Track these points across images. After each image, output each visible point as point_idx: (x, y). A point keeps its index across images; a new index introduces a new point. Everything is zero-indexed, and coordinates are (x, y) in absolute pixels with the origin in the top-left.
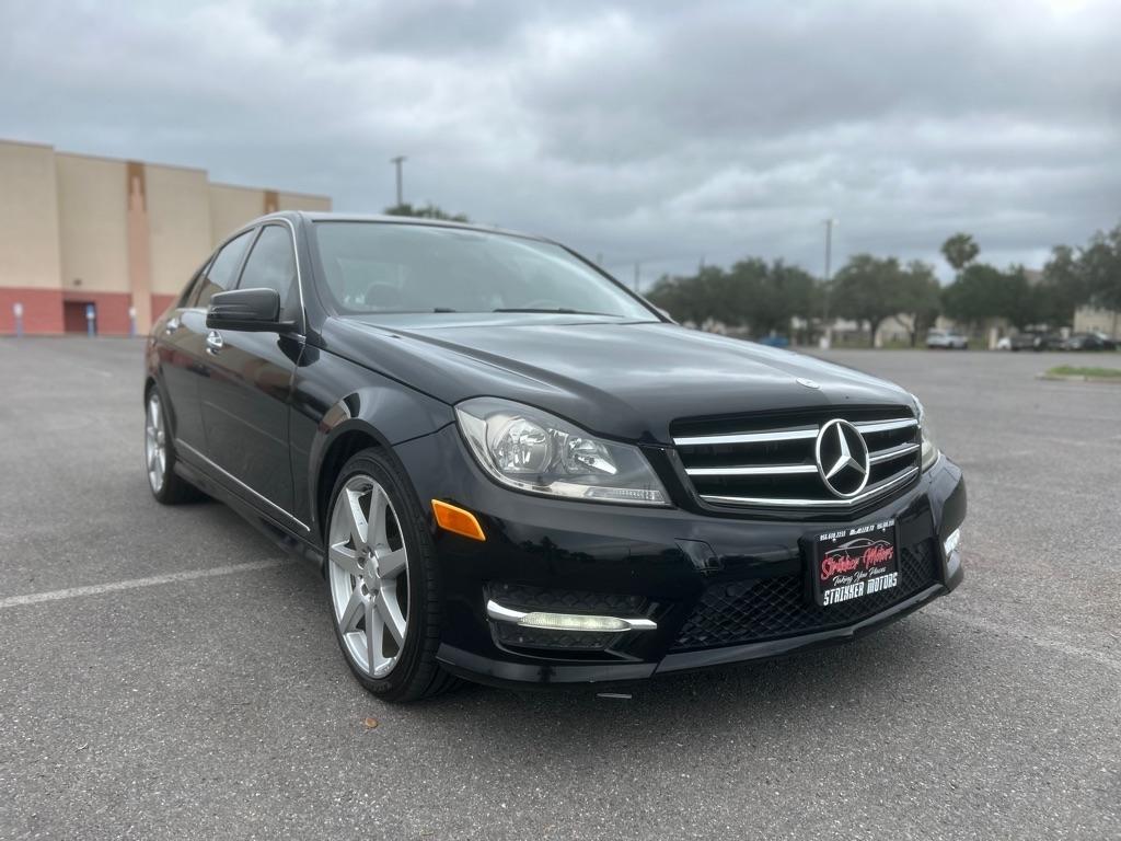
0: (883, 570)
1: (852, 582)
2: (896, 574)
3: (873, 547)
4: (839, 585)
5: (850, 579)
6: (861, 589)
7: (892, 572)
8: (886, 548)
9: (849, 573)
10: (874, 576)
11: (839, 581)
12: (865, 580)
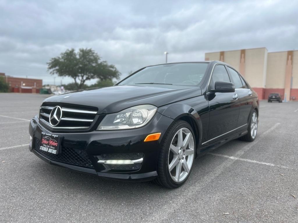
0: (54, 148)
1: (46, 147)
2: (56, 151)
3: (52, 140)
4: (44, 146)
5: (46, 146)
6: (47, 150)
7: (56, 150)
8: (55, 142)
9: (46, 144)
10: (51, 148)
11: (44, 145)
12: (49, 148)
